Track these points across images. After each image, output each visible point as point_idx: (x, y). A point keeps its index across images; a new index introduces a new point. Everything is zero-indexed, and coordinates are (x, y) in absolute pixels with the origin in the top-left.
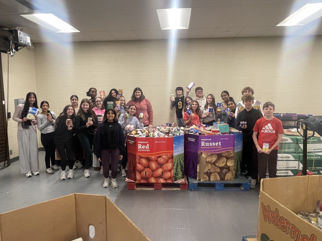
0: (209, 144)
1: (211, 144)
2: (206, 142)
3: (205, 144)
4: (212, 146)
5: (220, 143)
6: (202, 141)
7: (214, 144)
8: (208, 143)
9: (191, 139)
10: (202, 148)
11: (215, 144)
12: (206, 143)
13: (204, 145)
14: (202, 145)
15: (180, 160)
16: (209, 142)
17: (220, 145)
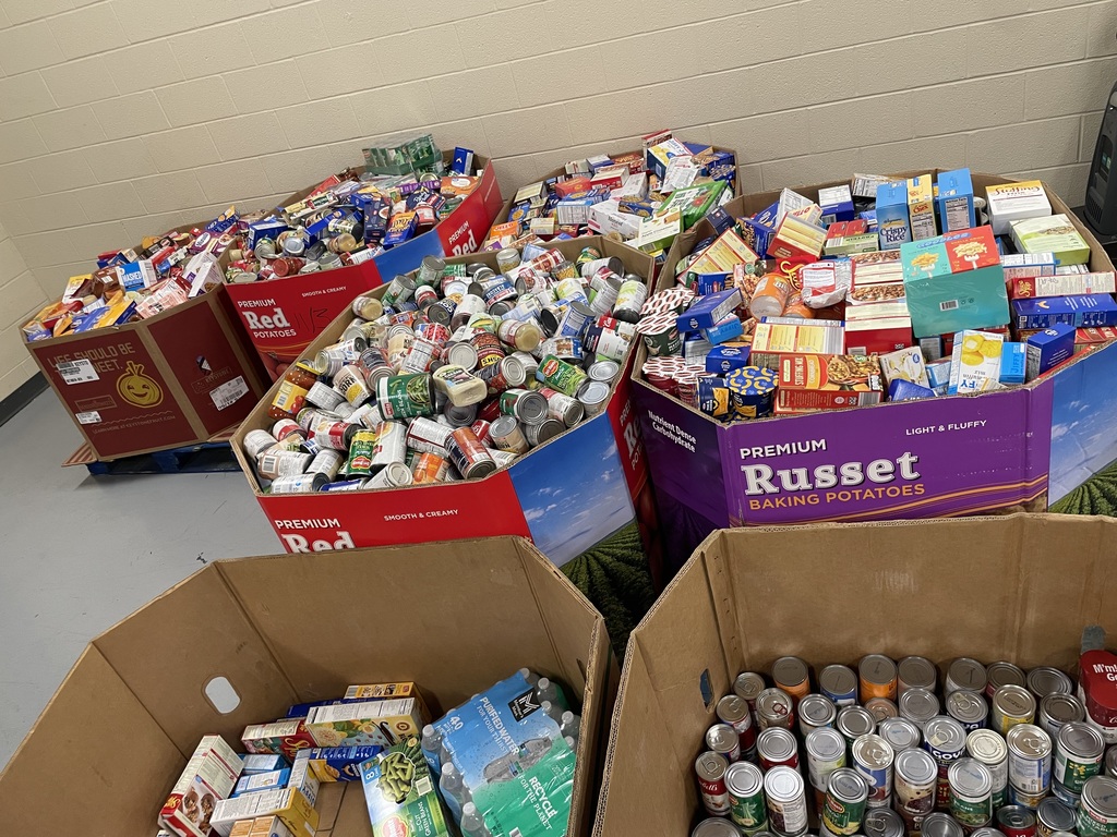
0: (811, 478)
1: (825, 476)
2: (777, 463)
3: (775, 480)
4: (838, 486)
5: (906, 461)
6: (750, 460)
7: (851, 473)
8: (801, 473)
9: (672, 427)
10: (754, 505)
11: (864, 470)
12: (785, 475)
13: (771, 489)
14: (753, 489)
15: (588, 564)
16: (811, 461)
17: (907, 473)
